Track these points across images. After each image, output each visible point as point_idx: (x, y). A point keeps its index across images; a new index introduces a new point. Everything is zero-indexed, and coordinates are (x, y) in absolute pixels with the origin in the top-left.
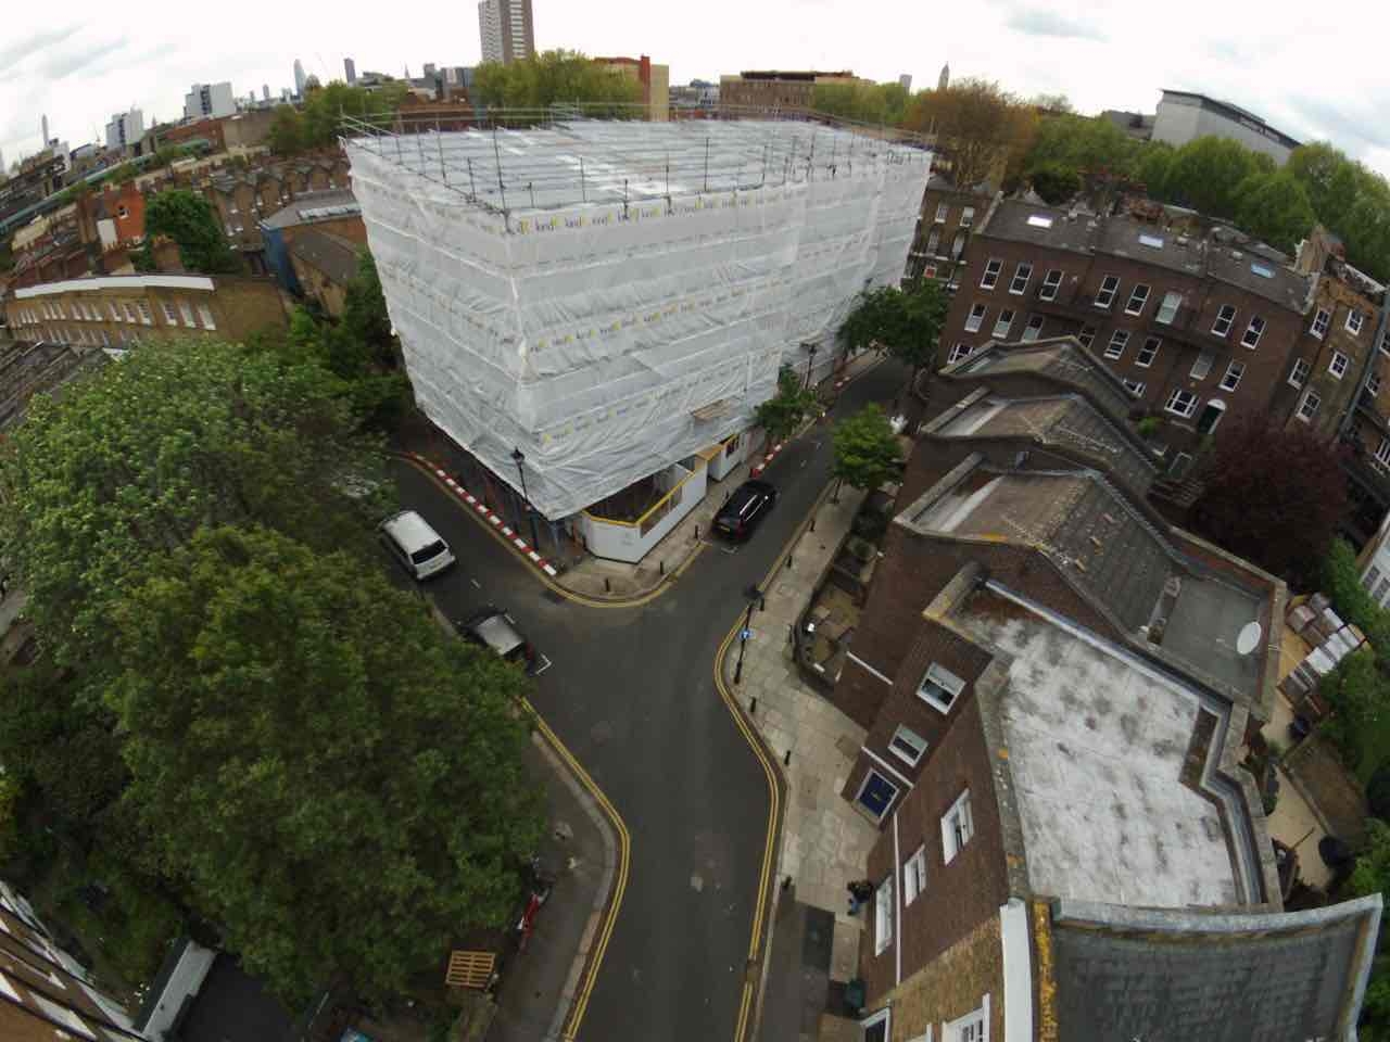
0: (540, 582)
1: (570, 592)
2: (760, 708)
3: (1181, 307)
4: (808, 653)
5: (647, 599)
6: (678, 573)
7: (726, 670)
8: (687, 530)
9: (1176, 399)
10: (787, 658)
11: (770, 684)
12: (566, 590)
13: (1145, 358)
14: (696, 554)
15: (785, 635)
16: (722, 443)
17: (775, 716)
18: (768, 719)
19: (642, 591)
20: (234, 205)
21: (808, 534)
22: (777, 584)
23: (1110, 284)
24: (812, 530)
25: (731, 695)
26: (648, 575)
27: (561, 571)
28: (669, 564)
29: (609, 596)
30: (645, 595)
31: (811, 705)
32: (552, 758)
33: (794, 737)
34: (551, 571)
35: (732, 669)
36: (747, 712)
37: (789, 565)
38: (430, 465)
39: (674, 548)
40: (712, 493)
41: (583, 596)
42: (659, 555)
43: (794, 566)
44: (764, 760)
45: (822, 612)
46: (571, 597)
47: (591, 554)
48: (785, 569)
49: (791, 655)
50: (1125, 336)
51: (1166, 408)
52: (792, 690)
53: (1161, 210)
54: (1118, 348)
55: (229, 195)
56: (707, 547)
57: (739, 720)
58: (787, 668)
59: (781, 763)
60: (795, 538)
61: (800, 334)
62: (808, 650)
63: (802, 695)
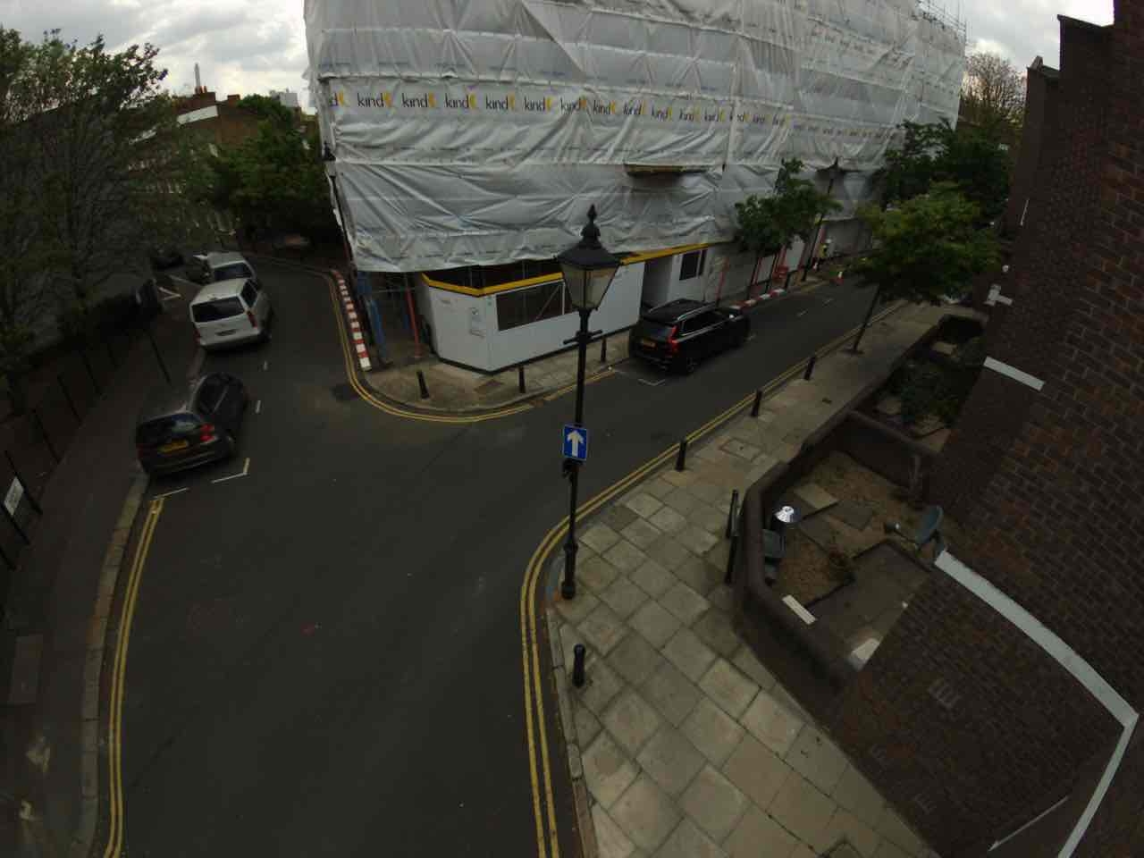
1: (373, 392)
2: (603, 681)
4: (771, 572)
10: (710, 568)
11: (650, 623)
12: (368, 389)
17: (633, 721)
21: (798, 382)
24: (807, 378)
26: (499, 390)
27: (381, 367)
29: (422, 404)
30: (478, 412)
34: (367, 366)
36: (561, 681)
37: (755, 414)
39: (561, 369)
42: (534, 370)
43: (764, 417)
47: (434, 354)
48: (744, 418)
49: (721, 561)
52: (708, 656)
56: (615, 375)
57: (534, 698)
58: (707, 592)
62: (770, 561)
63: (733, 677)
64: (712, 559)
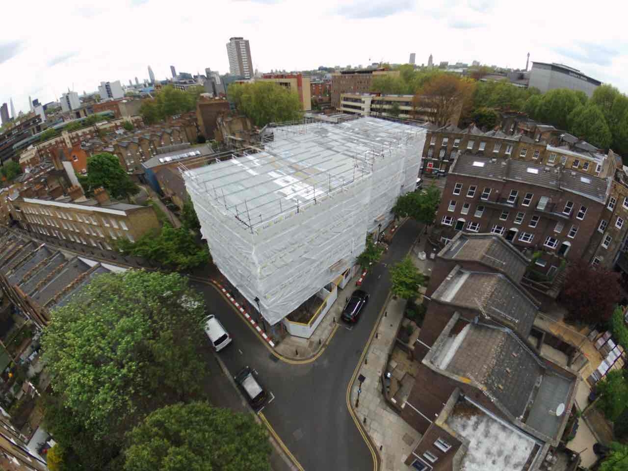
0: (268, 350)
1: (281, 355)
2: (368, 421)
3: (548, 203)
4: (388, 389)
5: (314, 359)
6: (327, 343)
7: (352, 398)
8: (330, 319)
9: (548, 241)
10: (379, 391)
11: (372, 407)
12: (279, 354)
13: (533, 224)
14: (335, 331)
15: (377, 379)
16: (343, 274)
17: (375, 425)
18: (372, 426)
19: (312, 354)
20: (129, 152)
21: (384, 318)
22: (372, 347)
23: (514, 193)
24: (386, 316)
25: (354, 413)
26: (314, 345)
27: (277, 344)
28: (324, 337)
29: (298, 357)
30: (314, 356)
31: (391, 418)
32: (278, 449)
33: (384, 435)
34: (272, 344)
35: (354, 398)
36: (362, 422)
37: (377, 337)
38: (219, 286)
39: (325, 329)
40: (340, 296)
41: (286, 358)
42: (318, 332)
43: (379, 338)
44: (370, 447)
45: (394, 364)
46: (281, 358)
47: (289, 334)
48: (375, 339)
49: (381, 390)
50: (523, 215)
51: (544, 245)
52: (382, 410)
53: (536, 127)
54: (520, 220)
55: (126, 148)
56: (340, 327)
57: (359, 427)
58: (379, 396)
59: (378, 449)
60: (378, 321)
61: (374, 217)
62: (388, 387)
63: (386, 412)
64: (379, 388)
